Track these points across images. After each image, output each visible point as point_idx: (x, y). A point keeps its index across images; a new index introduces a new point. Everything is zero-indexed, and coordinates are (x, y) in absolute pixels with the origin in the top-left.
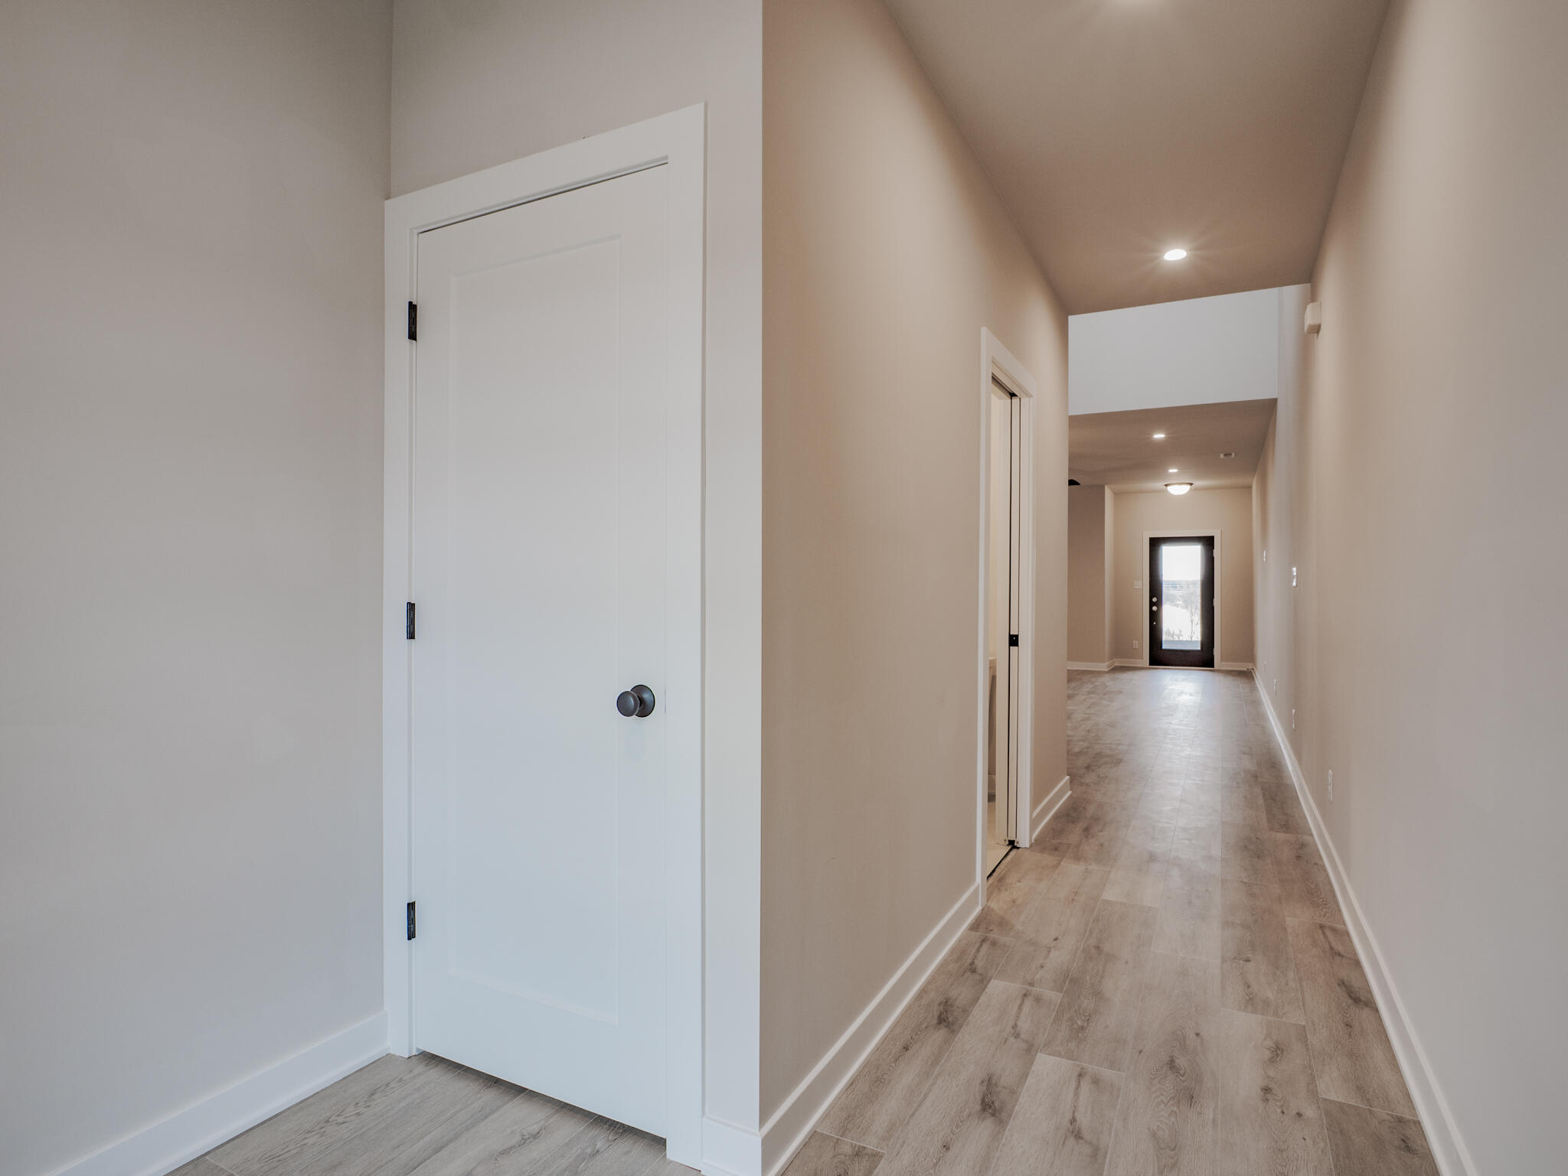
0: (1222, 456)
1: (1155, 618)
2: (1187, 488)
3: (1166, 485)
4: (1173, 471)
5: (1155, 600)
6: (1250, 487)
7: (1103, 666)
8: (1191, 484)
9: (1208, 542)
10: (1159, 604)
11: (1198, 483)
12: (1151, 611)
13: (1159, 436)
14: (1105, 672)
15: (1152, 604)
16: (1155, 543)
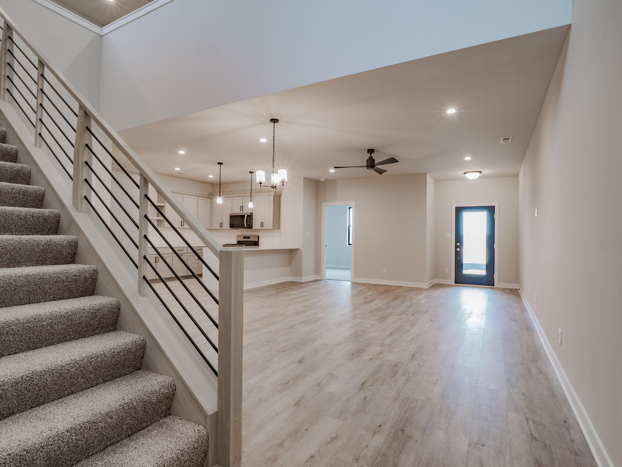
0: (502, 141)
1: (458, 255)
2: (478, 175)
3: (465, 173)
4: (468, 158)
5: (458, 244)
6: (517, 175)
7: (425, 285)
8: (481, 172)
9: (491, 210)
10: (461, 246)
11: (485, 172)
12: (456, 250)
13: (451, 111)
14: (426, 289)
15: (456, 247)
16: (459, 210)
